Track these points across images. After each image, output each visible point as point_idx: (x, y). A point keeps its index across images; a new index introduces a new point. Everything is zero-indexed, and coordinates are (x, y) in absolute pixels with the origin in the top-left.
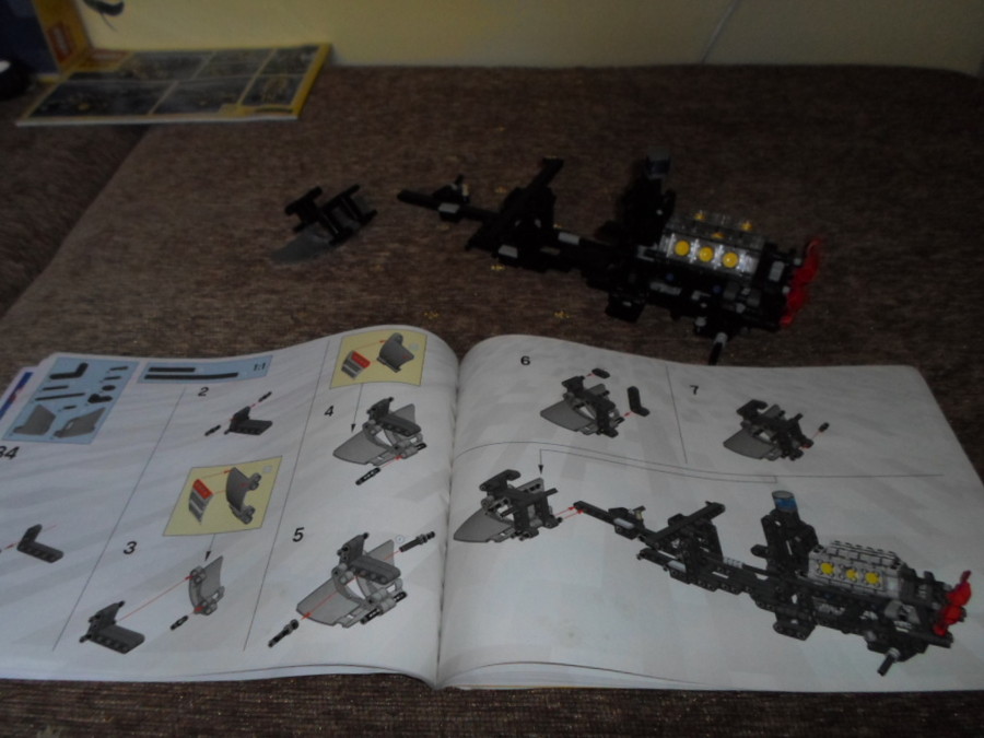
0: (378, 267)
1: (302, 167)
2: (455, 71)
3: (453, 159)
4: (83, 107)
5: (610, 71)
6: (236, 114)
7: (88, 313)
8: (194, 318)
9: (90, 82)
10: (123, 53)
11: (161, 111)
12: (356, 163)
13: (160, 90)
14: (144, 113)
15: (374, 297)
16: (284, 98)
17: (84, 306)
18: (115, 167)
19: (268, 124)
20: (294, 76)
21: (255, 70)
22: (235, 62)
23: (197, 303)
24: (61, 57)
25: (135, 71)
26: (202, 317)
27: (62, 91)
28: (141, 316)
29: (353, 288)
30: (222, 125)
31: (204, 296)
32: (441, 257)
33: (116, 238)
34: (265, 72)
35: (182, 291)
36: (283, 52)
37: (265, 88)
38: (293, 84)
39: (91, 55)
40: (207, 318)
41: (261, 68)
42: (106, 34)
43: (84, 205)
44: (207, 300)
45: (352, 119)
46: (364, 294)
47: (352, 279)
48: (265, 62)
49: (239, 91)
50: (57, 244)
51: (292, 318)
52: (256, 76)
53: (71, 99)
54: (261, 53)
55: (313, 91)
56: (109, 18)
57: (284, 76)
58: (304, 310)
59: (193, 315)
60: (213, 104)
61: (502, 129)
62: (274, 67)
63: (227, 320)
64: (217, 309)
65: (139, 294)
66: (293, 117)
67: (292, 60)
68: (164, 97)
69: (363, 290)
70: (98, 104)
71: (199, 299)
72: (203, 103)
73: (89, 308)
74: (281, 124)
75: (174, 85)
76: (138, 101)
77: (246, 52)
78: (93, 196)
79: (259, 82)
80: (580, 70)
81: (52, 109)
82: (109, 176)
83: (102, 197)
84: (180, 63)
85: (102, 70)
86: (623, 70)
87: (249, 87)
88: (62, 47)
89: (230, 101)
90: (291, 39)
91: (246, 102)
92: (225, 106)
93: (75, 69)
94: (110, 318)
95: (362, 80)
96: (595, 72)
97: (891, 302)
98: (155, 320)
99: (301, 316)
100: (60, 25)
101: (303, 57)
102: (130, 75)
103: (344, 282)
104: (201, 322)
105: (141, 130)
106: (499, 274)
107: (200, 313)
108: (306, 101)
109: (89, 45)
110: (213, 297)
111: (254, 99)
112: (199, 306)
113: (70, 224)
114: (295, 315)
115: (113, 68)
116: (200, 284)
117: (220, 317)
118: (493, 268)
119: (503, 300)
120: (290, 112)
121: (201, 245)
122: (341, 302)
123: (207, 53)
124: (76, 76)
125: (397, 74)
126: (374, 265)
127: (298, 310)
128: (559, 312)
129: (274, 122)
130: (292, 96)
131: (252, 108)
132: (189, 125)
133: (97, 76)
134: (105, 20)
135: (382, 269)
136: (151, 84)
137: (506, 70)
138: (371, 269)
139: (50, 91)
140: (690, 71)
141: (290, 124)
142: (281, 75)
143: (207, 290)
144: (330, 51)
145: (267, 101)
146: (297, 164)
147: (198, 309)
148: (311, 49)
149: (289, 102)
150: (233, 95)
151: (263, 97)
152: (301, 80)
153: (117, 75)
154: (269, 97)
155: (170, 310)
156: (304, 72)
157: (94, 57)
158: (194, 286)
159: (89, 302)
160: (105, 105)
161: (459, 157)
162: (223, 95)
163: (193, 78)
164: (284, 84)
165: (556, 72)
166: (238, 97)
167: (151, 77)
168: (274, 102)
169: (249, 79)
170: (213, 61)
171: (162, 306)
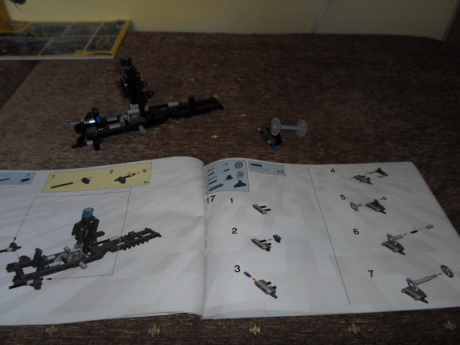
0: (154, 136)
2: (194, 34)
3: (192, 80)
4: (5, 51)
5: (269, 36)
6: (83, 55)
8: (59, 163)
9: (8, 38)
10: (26, 23)
11: (45, 53)
13: (45, 42)
14: (36, 54)
15: (152, 152)
16: (107, 48)
18: (21, 82)
19: (100, 60)
20: (112, 36)
21: (92, 33)
22: (83, 29)
23: (60, 155)
25: (32, 33)
26: (63, 163)
28: (31, 162)
29: (141, 147)
30: (76, 61)
31: (64, 151)
32: (186, 131)
33: (19, 120)
34: (97, 34)
35: (53, 149)
36: (107, 24)
37: (98, 42)
38: (112, 41)
39: (9, 24)
41: (96, 32)
42: (17, 14)
43: (4, 102)
44: (65, 153)
45: (142, 59)
46: (147, 150)
47: (141, 142)
48: (98, 29)
49: (85, 43)
52: (93, 36)
54: (96, 24)
55: (123, 43)
56: (19, 5)
57: (108, 36)
59: (58, 161)
60: (71, 50)
61: (216, 65)
62: (102, 32)
63: (75, 164)
64: (71, 158)
65: (30, 150)
66: (112, 57)
67: (112, 28)
68: (47, 46)
69: (146, 148)
70: (13, 49)
71: (61, 153)
72: (66, 50)
74: (106, 61)
75: (52, 40)
76: (34, 48)
77: (89, 24)
78: (9, 97)
79: (96, 39)
80: (254, 35)
82: (18, 86)
83: (13, 98)
84: (55, 29)
85: (16, 32)
86: (275, 36)
87: (90, 41)
89: (80, 48)
90: (112, 18)
91: (88, 50)
92: (77, 51)
93: (1, 31)
94: (14, 163)
95: (146, 38)
96: (262, 36)
97: (407, 154)
101: (118, 27)
102: (29, 35)
103: (137, 144)
105: (35, 63)
106: (216, 140)
108: (119, 49)
109: (9, 19)
110: (69, 152)
111: (92, 48)
112: (61, 156)
115: (20, 31)
116: (63, 145)
117: (72, 163)
118: (212, 137)
120: (110, 55)
121: (63, 124)
122: (135, 155)
123: (69, 24)
124: (2, 34)
125: (165, 36)
126: (152, 135)
127: (113, 159)
129: (102, 60)
130: (111, 47)
131: (91, 53)
132: (58, 61)
133: (13, 35)
134: (17, 6)
135: (156, 137)
136: (41, 39)
137: (218, 34)
138: (151, 137)
140: (308, 37)
141: (110, 60)
142: (106, 36)
143: (66, 148)
144: (131, 24)
145: (99, 49)
146: (114, 82)
147: (60, 158)
148: (121, 23)
149: (110, 50)
150: (81, 46)
151: (97, 47)
152: (116, 38)
153: (22, 35)
154: (100, 47)
155: (46, 159)
156: (117, 34)
157: (11, 25)
158: (59, 146)
159: (4, 154)
160: (16, 50)
161: (195, 79)
162: (77, 45)
163: (62, 36)
164: (108, 41)
165: (243, 36)
166: (84, 47)
167: (40, 36)
168: (103, 49)
169: (90, 38)
170: (72, 27)
171: (42, 157)
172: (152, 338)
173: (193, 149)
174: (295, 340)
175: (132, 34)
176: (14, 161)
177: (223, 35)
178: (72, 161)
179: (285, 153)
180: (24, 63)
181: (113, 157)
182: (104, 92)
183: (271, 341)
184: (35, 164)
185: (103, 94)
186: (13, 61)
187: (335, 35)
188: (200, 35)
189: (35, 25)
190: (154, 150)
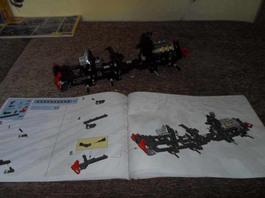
1: (76, 49)
2: (116, 22)
3: (118, 47)
4: (12, 33)
5: (158, 22)
6: (56, 35)
7: (18, 92)
8: (49, 93)
9: (14, 26)
10: (23, 18)
11: (34, 34)
12: (91, 48)
13: (34, 28)
14: (30, 35)
15: (100, 86)
16: (70, 30)
17: (17, 90)
18: (23, 50)
19: (65, 37)
20: (71, 24)
21: (61, 23)
22: (55, 21)
23: (49, 88)
24: (5, 19)
25: (26, 23)
27: (6, 29)
28: (34, 92)
30: (53, 38)
31: (51, 86)
33: (25, 70)
34: (63, 23)
35: (45, 85)
36: (68, 17)
37: (64, 28)
38: (72, 27)
39: (13, 18)
40: (53, 93)
41: (62, 22)
42: (18, 13)
43: (14, 61)
44: (52, 88)
45: (89, 36)
48: (63, 20)
49: (57, 28)
50: (7, 72)
51: (77, 92)
52: (61, 24)
53: (8, 31)
54: (62, 18)
55: (77, 28)
56: (19, 8)
57: (69, 24)
58: (80, 90)
60: (50, 32)
61: (129, 39)
62: (66, 22)
64: (55, 90)
65: (33, 86)
66: (72, 36)
67: (71, 20)
68: (35, 30)
70: (16, 33)
71: (50, 87)
72: (47, 32)
73: (18, 90)
74: (69, 37)
75: (38, 27)
76: (28, 32)
77: (58, 18)
78: (17, 58)
79: (62, 26)
80: (150, 22)
81: (3, 34)
82: (21, 52)
83: (19, 59)
84: (40, 21)
85: (17, 23)
86: (161, 22)
87: (59, 27)
88: (5, 16)
89: (54, 31)
90: (70, 14)
91: (59, 32)
92: (53, 33)
93: (9, 22)
95: (90, 25)
96: (154, 23)
97: (238, 84)
98: (38, 93)
99: (80, 91)
100: (5, 10)
101: (74, 19)
102: (25, 24)
104: (52, 94)
105: (30, 39)
106: (133, 79)
107: (51, 91)
108: (76, 31)
109: (13, 16)
110: (54, 87)
111: (61, 30)
112: (50, 89)
113: (10, 66)
114: (78, 91)
115: (20, 22)
118: (131, 77)
119: (135, 86)
120: (71, 34)
121: (49, 72)
123: (47, 18)
124: (9, 24)
125: (100, 24)
127: (79, 90)
128: (150, 88)
129: (67, 37)
131: (61, 33)
132: (43, 38)
133: (15, 24)
134: (17, 8)
136: (30, 27)
137: (130, 22)
139: (2, 29)
140: (180, 22)
141: (72, 37)
142: (68, 24)
143: (52, 84)
144: (81, 17)
145: (65, 31)
146: (75, 49)
147: (50, 90)
148: (76, 17)
149: (71, 31)
150: (55, 30)
151: (64, 30)
152: (74, 25)
153: (21, 24)
154: (65, 30)
155: (42, 90)
156: (74, 23)
157: (15, 19)
158: (48, 84)
159: (18, 89)
160: (19, 33)
161: (119, 46)
162: (52, 30)
163: (43, 25)
164: (69, 27)
165: (144, 23)
166: (57, 30)
167: (31, 25)
168: (67, 31)
169: (59, 25)
170: (48, 20)
171: (39, 89)
172: (109, 181)
173: (122, 84)
174: (185, 180)
175: (82, 23)
176: (24, 92)
177: (133, 22)
178: (56, 91)
179: (172, 85)
180: (24, 39)
181: (78, 89)
182: (70, 54)
183: (172, 181)
184: (36, 93)
185: (69, 55)
186: (17, 38)
187: (195, 21)
188: (120, 23)
189: (28, 19)
190: (101, 85)
